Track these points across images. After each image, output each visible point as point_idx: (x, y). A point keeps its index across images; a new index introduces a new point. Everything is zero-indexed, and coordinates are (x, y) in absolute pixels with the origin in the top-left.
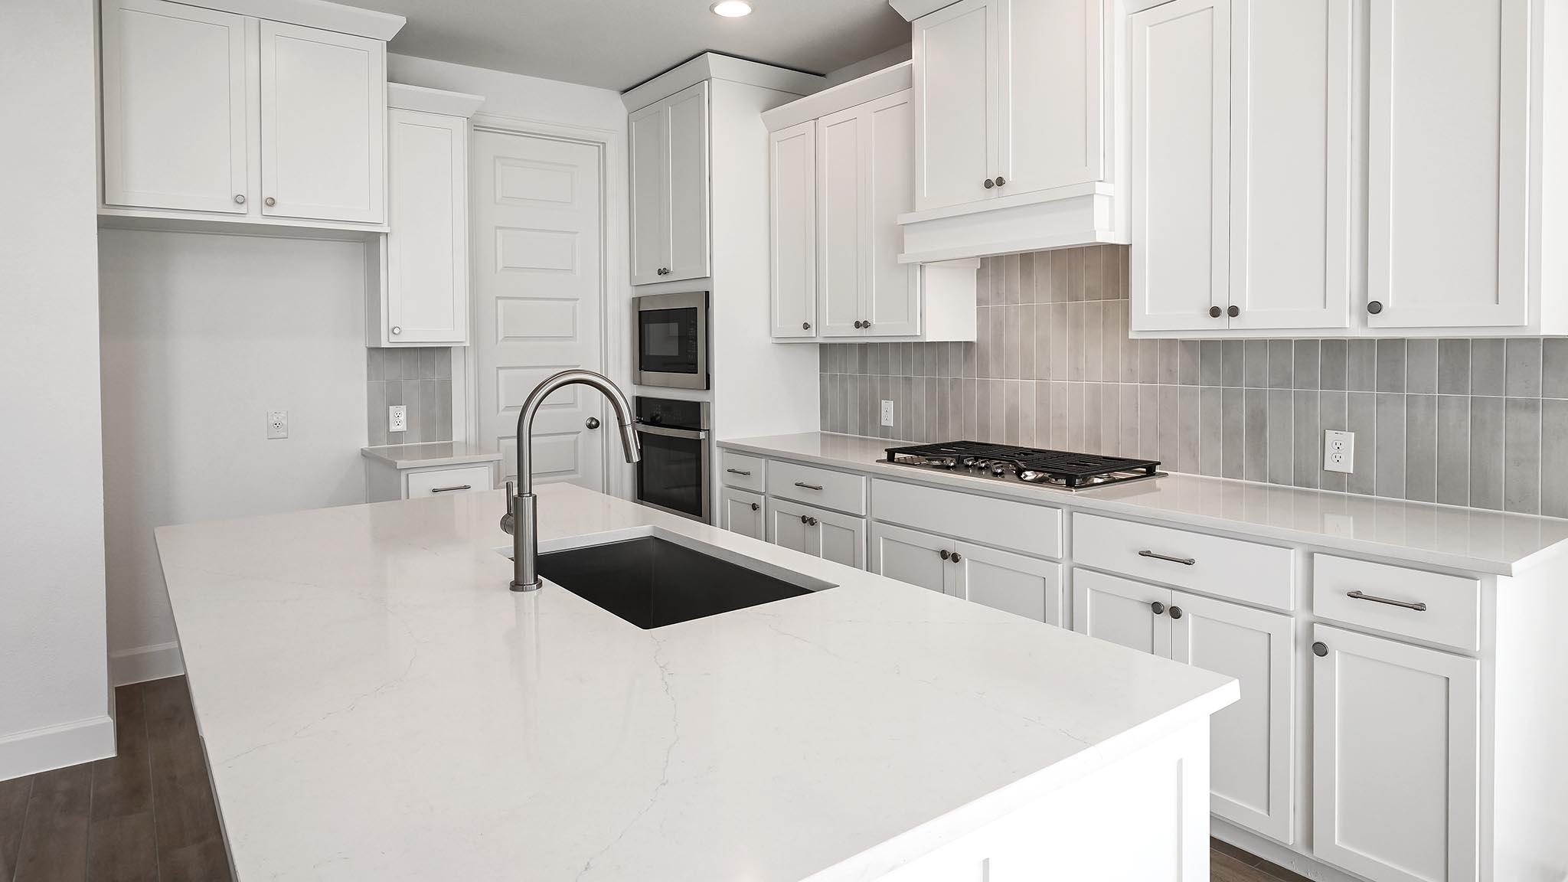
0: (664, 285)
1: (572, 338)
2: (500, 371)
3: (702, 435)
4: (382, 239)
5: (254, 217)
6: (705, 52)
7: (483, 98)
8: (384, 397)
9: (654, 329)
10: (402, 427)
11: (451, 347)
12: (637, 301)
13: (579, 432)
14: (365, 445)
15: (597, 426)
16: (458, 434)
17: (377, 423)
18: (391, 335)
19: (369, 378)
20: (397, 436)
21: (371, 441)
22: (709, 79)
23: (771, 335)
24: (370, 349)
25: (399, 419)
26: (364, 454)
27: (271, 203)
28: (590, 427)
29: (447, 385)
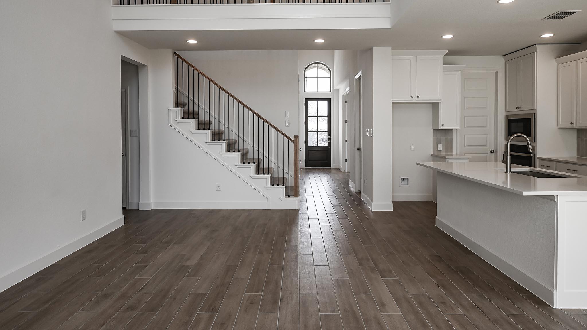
0: (519, 112)
1: (486, 127)
2: (465, 136)
3: (532, 155)
4: (440, 103)
5: (414, 100)
6: (535, 44)
7: (465, 65)
8: (437, 141)
9: (513, 124)
10: (441, 149)
11: (453, 130)
12: (507, 116)
13: (488, 154)
14: (432, 153)
15: (493, 152)
16: (455, 152)
17: (435, 148)
18: (442, 126)
19: (433, 137)
20: (439, 151)
21: (433, 152)
22: (536, 52)
23: (558, 126)
24: (434, 130)
25: (440, 147)
26: (432, 155)
27: (418, 97)
28: (491, 152)
29: (452, 140)
